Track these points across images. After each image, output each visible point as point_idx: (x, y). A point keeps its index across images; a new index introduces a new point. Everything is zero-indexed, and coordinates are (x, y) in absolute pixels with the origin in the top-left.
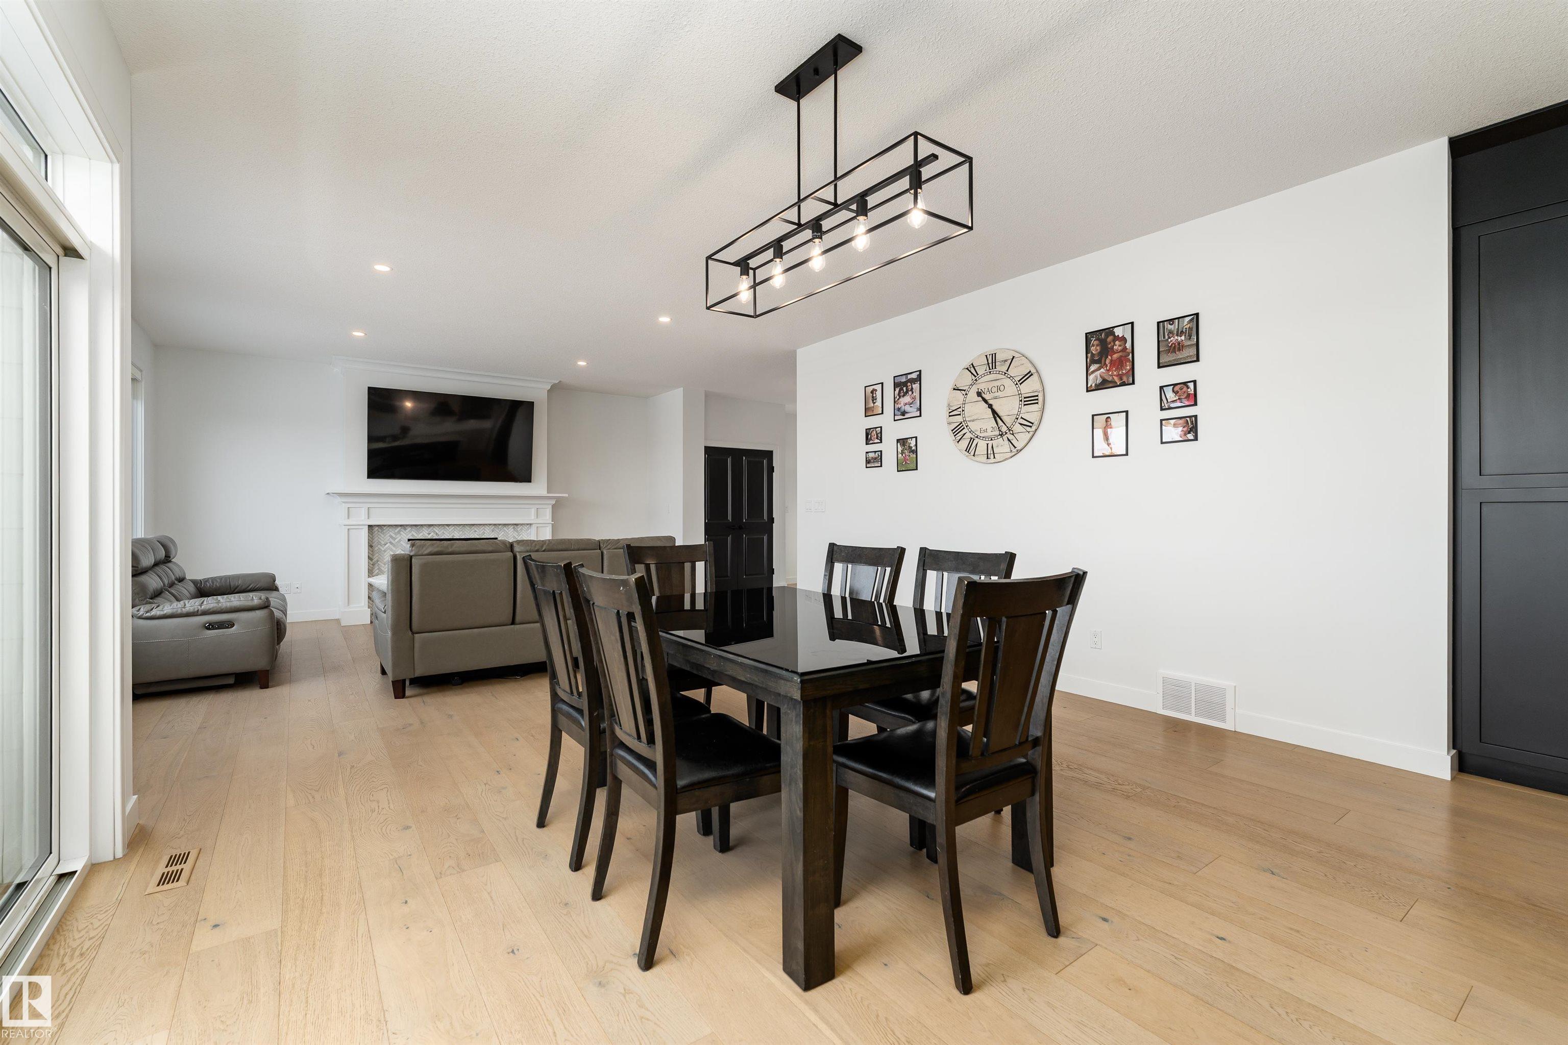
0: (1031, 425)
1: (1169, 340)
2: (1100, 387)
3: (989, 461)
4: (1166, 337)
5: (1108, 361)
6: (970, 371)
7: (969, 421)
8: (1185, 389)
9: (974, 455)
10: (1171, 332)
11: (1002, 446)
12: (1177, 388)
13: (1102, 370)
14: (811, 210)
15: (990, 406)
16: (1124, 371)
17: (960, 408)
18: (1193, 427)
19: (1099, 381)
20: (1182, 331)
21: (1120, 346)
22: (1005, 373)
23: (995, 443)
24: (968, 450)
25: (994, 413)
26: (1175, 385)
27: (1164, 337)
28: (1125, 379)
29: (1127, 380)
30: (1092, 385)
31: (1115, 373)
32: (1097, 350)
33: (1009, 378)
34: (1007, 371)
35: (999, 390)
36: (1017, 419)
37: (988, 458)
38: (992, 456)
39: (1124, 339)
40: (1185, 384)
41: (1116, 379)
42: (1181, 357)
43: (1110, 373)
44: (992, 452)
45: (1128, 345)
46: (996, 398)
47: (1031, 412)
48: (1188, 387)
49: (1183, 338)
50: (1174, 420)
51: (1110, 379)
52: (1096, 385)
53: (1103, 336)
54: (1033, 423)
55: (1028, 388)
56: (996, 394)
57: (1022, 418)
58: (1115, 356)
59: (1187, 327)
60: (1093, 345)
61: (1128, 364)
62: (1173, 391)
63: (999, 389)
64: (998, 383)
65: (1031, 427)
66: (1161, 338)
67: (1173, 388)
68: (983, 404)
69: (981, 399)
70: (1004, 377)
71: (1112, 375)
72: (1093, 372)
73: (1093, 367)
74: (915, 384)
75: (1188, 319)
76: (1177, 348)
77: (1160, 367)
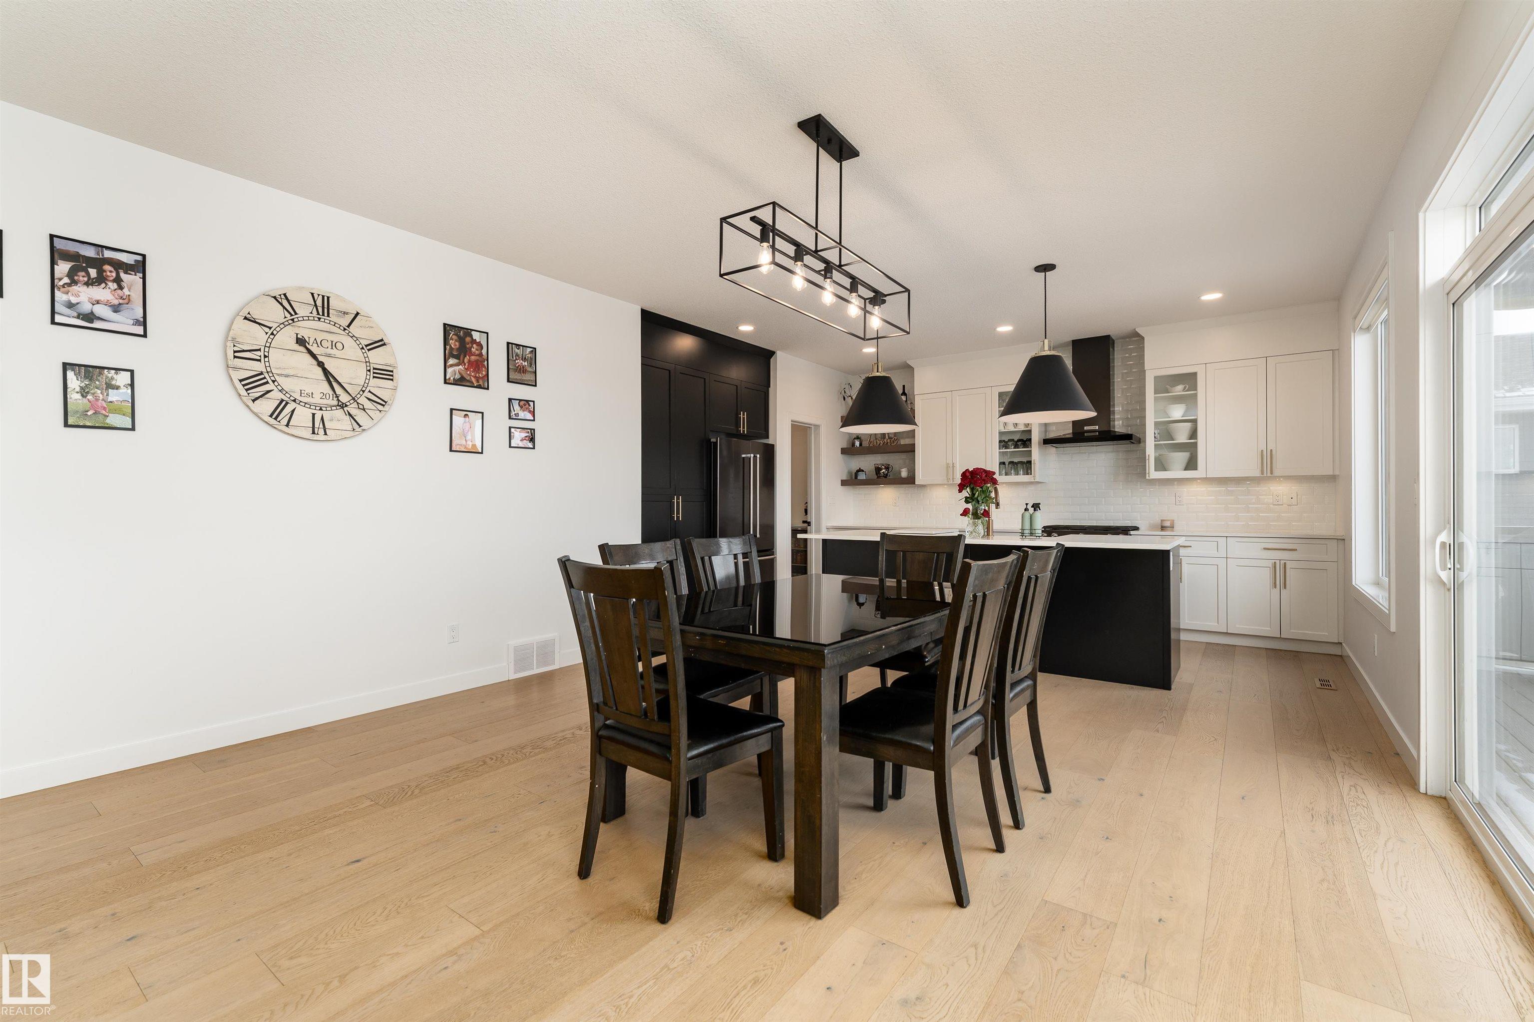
0: (384, 403)
1: (517, 361)
2: (456, 382)
3: (315, 437)
4: (514, 358)
5: (466, 360)
6: (281, 304)
7: (278, 375)
8: (527, 406)
9: (287, 425)
10: (517, 355)
11: (337, 420)
12: (522, 403)
13: (460, 367)
15: (321, 364)
16: (480, 375)
17: (259, 350)
18: (532, 438)
19: (458, 376)
20: (525, 358)
21: (477, 350)
22: (345, 329)
23: (327, 415)
24: (275, 414)
25: (326, 372)
26: (520, 400)
27: (513, 358)
28: (481, 382)
29: (483, 384)
30: (450, 378)
31: (473, 374)
32: (456, 345)
33: (352, 337)
34: (349, 326)
35: (334, 347)
36: (364, 391)
37: (314, 433)
38: (321, 431)
39: (480, 345)
40: (527, 401)
41: (473, 380)
42: (525, 379)
43: (468, 372)
44: (321, 426)
45: (484, 352)
46: (329, 356)
47: (379, 387)
48: (529, 405)
49: (526, 363)
50: (520, 430)
51: (468, 378)
52: (454, 379)
53: (461, 333)
54: (386, 402)
55: (378, 357)
56: (329, 351)
57: (370, 391)
58: (473, 358)
59: (529, 355)
60: (452, 339)
61: (484, 369)
62: (519, 405)
63: (334, 345)
64: (334, 338)
65: (383, 405)
66: (511, 357)
67: (519, 402)
68: (308, 357)
69: (302, 349)
70: (342, 332)
71: (470, 375)
72: (451, 366)
73: (452, 361)
74: (126, 273)
75: (529, 350)
76: (522, 370)
77: (509, 381)
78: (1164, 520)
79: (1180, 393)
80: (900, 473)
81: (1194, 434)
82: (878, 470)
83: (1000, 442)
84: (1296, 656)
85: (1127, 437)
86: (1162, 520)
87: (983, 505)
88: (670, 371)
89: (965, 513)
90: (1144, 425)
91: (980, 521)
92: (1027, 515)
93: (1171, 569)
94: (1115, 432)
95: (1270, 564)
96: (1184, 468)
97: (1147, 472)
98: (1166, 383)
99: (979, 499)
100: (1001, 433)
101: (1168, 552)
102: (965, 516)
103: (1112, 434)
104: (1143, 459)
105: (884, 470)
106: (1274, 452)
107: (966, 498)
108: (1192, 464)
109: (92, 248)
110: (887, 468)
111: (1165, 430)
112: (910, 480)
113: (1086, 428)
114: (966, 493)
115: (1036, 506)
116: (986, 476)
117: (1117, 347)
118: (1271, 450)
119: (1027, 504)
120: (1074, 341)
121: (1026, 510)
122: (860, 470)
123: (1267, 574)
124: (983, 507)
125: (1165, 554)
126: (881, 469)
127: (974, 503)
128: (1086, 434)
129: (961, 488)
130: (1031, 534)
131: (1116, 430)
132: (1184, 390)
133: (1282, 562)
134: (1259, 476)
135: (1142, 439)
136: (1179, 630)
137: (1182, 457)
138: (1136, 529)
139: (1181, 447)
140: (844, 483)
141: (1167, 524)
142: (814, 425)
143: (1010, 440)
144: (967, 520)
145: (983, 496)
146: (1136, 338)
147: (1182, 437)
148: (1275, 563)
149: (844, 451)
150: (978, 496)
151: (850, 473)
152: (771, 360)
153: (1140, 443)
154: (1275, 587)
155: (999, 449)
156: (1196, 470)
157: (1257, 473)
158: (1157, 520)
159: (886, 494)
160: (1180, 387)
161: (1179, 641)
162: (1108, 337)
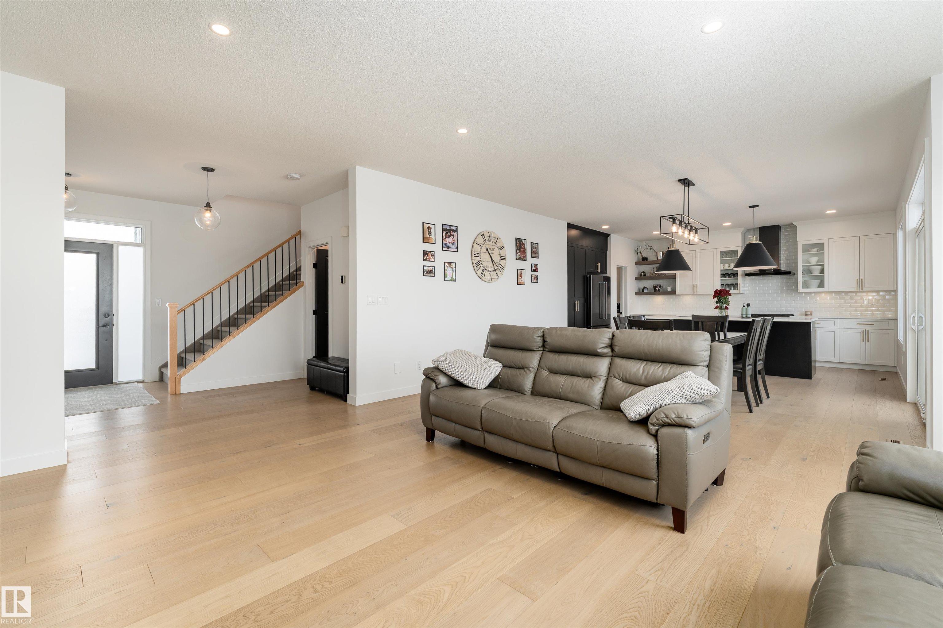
2: (519, 259)
3: (490, 281)
4: (533, 248)
5: (521, 251)
6: (483, 237)
7: (482, 261)
8: (536, 266)
9: (484, 278)
11: (494, 275)
13: (520, 253)
15: (491, 256)
16: (525, 256)
17: (478, 253)
18: (537, 278)
19: (519, 257)
21: (523, 246)
23: (492, 273)
24: (482, 275)
25: (492, 259)
26: (534, 264)
28: (525, 258)
30: (517, 258)
32: (519, 245)
33: (497, 246)
34: (496, 242)
35: (493, 250)
36: (499, 265)
38: (491, 279)
39: (524, 244)
40: (536, 264)
41: (523, 258)
42: (536, 256)
44: (491, 277)
45: (525, 247)
46: (492, 253)
47: (503, 263)
49: (536, 250)
50: (534, 276)
53: (520, 241)
55: (502, 252)
57: (501, 264)
58: (523, 249)
59: (537, 247)
60: (518, 243)
61: (525, 253)
62: (534, 266)
64: (493, 247)
65: (504, 269)
68: (488, 254)
69: (487, 252)
70: (495, 245)
71: (522, 256)
72: (518, 253)
73: (518, 251)
74: (454, 233)
75: (537, 244)
76: (535, 252)
77: (531, 257)
78: (807, 311)
80: (667, 289)
81: (822, 271)
82: (655, 288)
83: (721, 274)
84: (873, 372)
85: (788, 273)
86: (806, 311)
87: (724, 304)
88: (585, 249)
89: (716, 308)
90: (796, 266)
91: (724, 311)
92: (744, 309)
93: (812, 330)
94: (781, 270)
95: (861, 331)
96: (817, 286)
97: (798, 289)
98: (807, 248)
99: (723, 302)
100: (721, 270)
101: (810, 323)
102: (717, 309)
103: (780, 271)
104: (796, 283)
105: (658, 288)
106: (863, 280)
107: (716, 301)
108: (821, 285)
109: (449, 226)
110: (660, 287)
111: (808, 271)
112: (673, 292)
114: (716, 299)
115: (748, 305)
116: (726, 292)
117: (782, 230)
118: (862, 279)
119: (744, 304)
120: (760, 227)
121: (744, 306)
122: (645, 288)
123: (859, 336)
124: (724, 305)
125: (809, 324)
126: (657, 287)
127: (721, 303)
128: (766, 271)
129: (714, 297)
130: (746, 317)
131: (782, 269)
132: (817, 251)
133: (867, 330)
134: (855, 290)
135: (795, 273)
136: (815, 361)
137: (817, 282)
138: (793, 315)
139: (816, 277)
140: (637, 294)
141: (809, 313)
142: (624, 267)
143: (726, 274)
144: (717, 310)
145: (725, 301)
146: (792, 227)
147: (816, 273)
148: (863, 330)
149: (637, 279)
150: (723, 301)
151: (639, 289)
152: (608, 238)
153: (794, 275)
154: (863, 341)
155: (721, 278)
156: (824, 288)
157: (855, 289)
158: (803, 311)
159: (659, 299)
160: (816, 249)
161: (815, 366)
162: (778, 225)
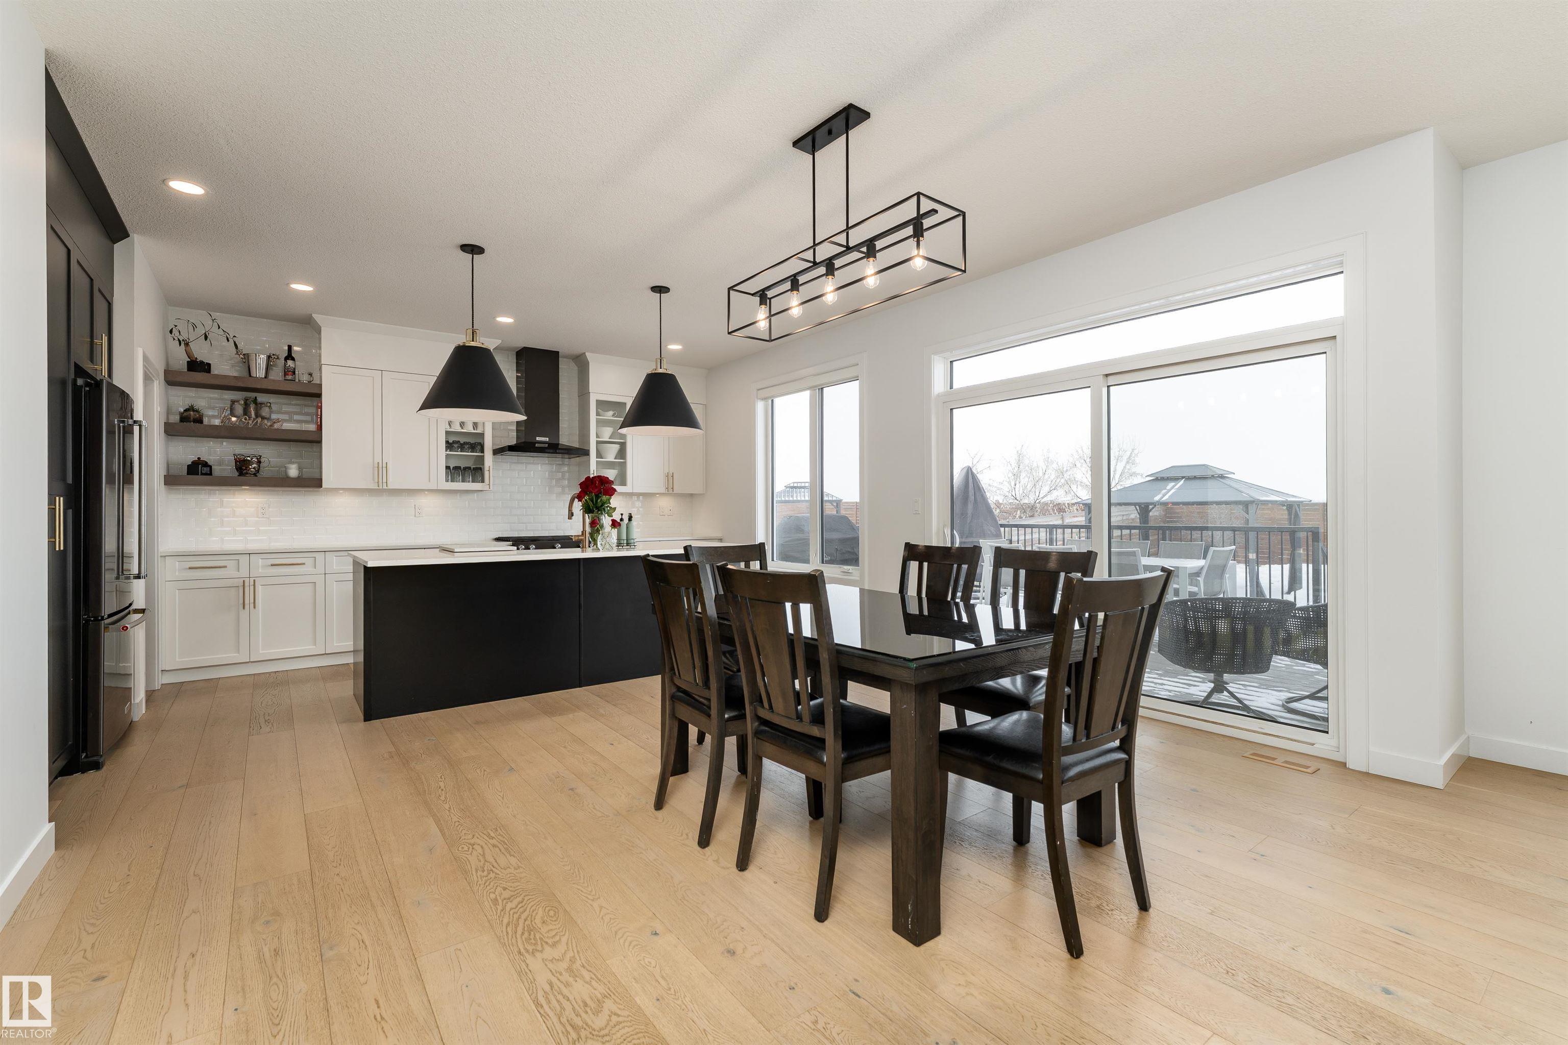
14: (825, 251)
79: (609, 418)
80: (288, 472)
81: (621, 455)
82: (241, 464)
83: (446, 442)
100: (447, 433)
105: (253, 466)
108: (619, 480)
110: (258, 463)
112: (312, 482)
113: (538, 439)
117: (562, 360)
118: (673, 473)
119: (622, 514)
122: (200, 462)
126: (248, 464)
128: (537, 445)
131: (563, 444)
132: (613, 416)
140: (173, 482)
143: (455, 442)
146: (581, 361)
147: (610, 456)
149: (167, 428)
151: (178, 467)
152: (116, 246)
155: (445, 450)
156: (626, 485)
159: (245, 502)
160: (611, 413)
162: (555, 352)
